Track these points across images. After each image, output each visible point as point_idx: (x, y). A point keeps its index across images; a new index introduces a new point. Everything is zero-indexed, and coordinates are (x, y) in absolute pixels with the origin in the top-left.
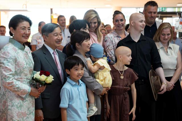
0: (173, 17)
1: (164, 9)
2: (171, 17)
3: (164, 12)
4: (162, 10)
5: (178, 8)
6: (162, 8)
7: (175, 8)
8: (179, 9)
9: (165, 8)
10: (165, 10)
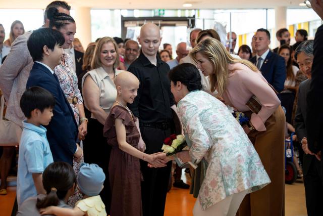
0: (177, 25)
1: (162, 12)
2: (174, 25)
3: (163, 18)
4: (160, 14)
5: (181, 10)
6: (160, 10)
7: (177, 10)
8: (183, 12)
9: (164, 10)
10: (164, 14)
